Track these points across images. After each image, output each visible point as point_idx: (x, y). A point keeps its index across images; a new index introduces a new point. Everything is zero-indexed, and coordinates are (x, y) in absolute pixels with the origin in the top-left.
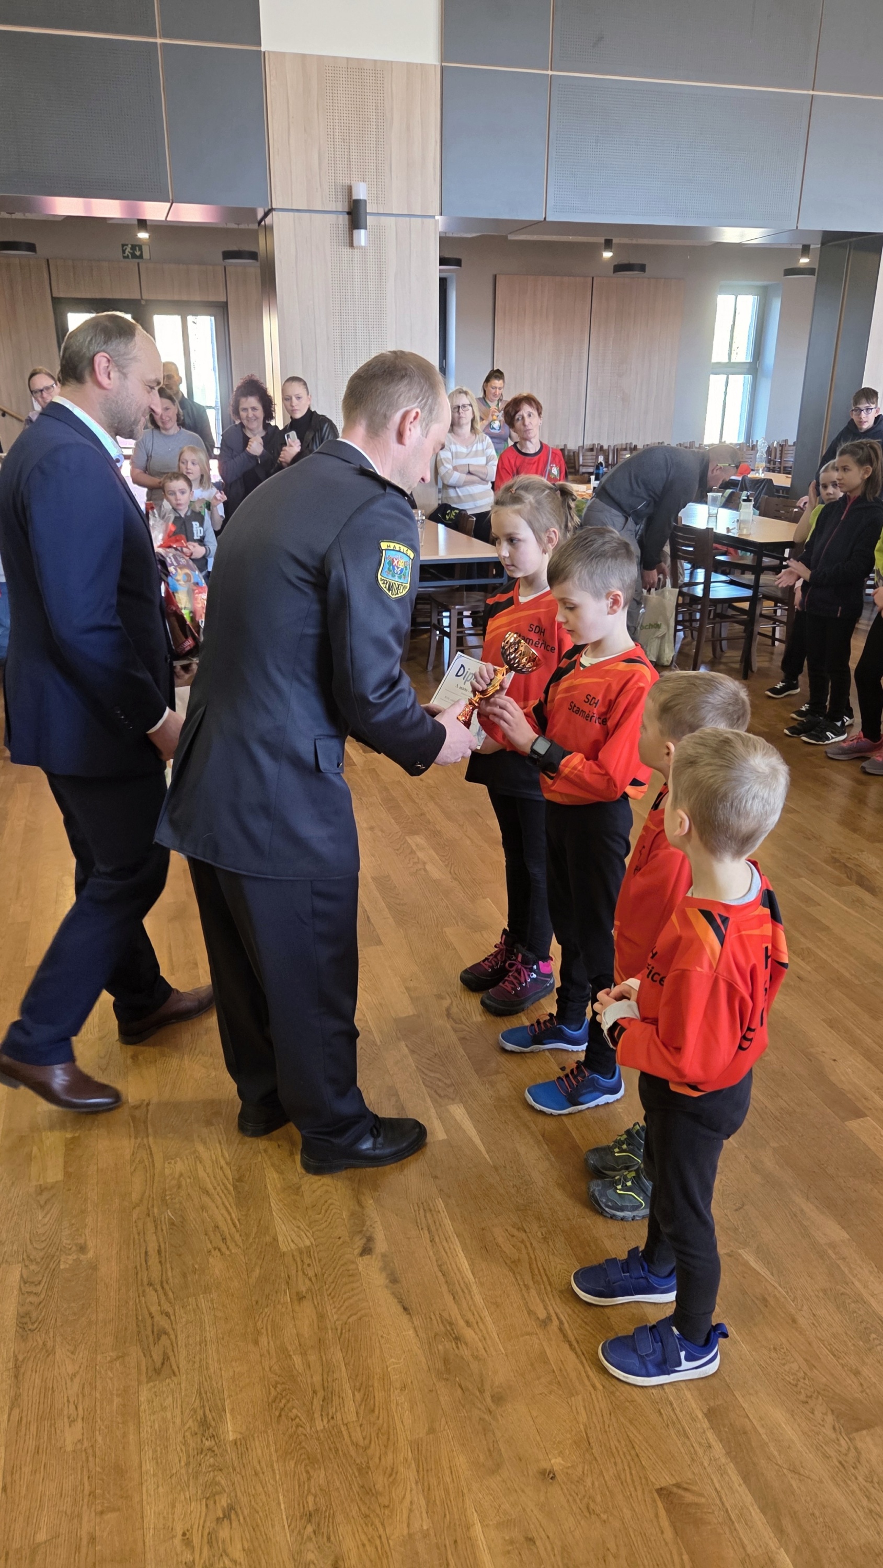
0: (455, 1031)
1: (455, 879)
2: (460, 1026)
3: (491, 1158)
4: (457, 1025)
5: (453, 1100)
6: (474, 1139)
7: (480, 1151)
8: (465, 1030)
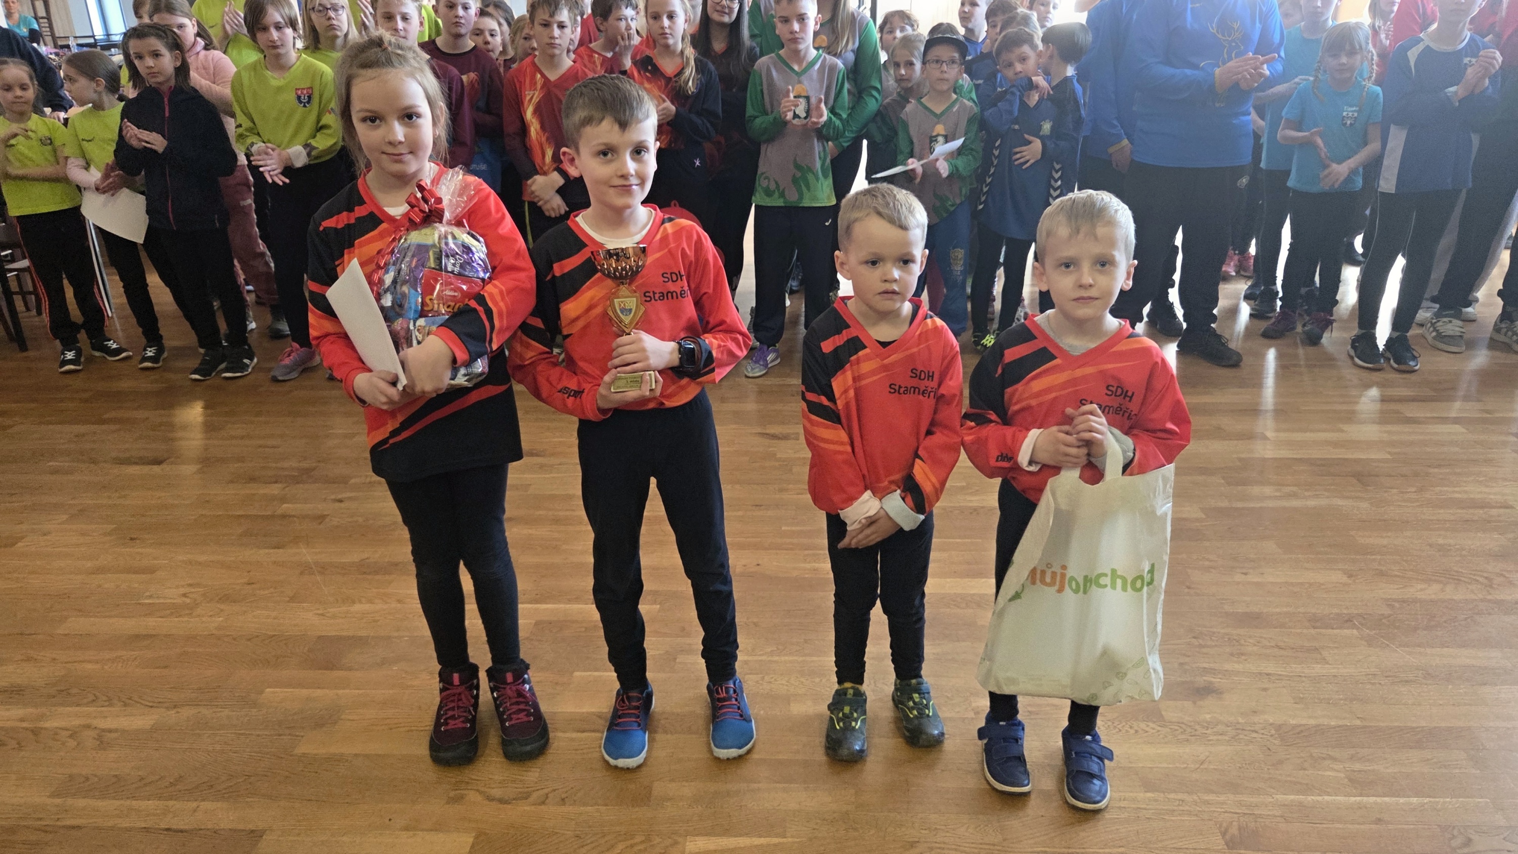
0: (543, 803)
1: (175, 707)
2: (535, 796)
3: (792, 837)
4: (531, 799)
5: (676, 843)
6: (756, 843)
7: (780, 843)
8: (547, 794)
